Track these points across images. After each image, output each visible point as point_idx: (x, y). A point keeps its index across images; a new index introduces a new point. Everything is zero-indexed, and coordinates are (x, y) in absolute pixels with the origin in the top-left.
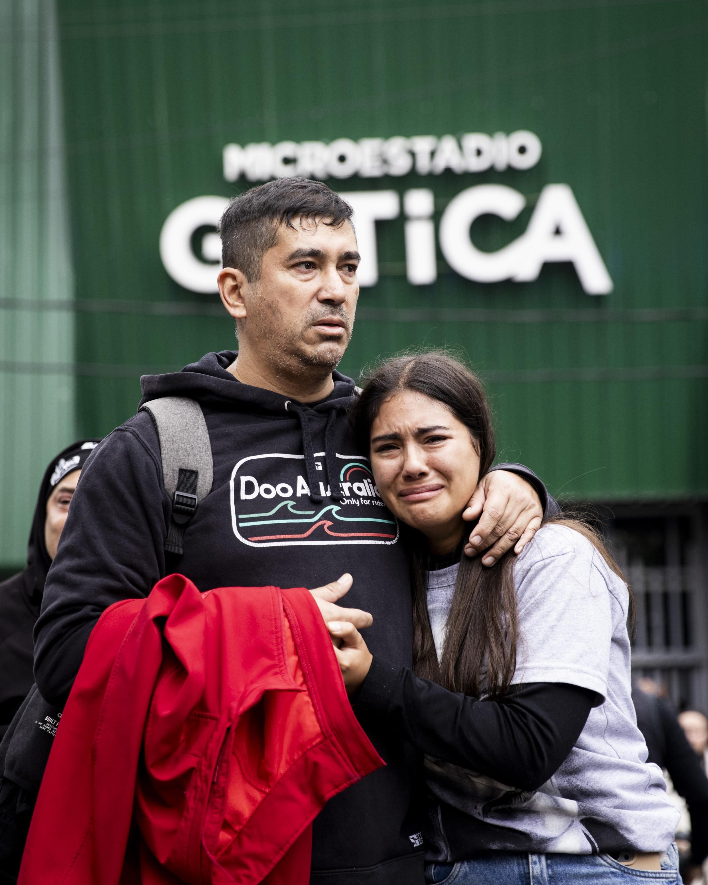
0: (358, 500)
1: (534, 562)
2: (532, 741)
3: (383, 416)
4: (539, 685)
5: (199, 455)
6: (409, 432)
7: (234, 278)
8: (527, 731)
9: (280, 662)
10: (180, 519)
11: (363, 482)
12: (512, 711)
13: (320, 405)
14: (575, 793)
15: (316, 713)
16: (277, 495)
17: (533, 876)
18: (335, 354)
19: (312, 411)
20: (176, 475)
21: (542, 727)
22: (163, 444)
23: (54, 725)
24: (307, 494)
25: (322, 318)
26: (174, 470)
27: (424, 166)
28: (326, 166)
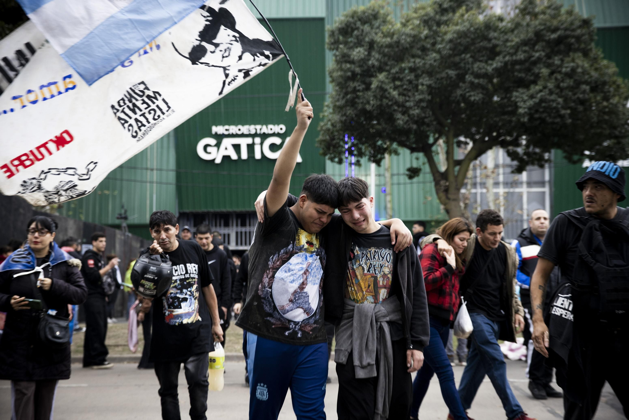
27: (258, 132)
28: (235, 131)
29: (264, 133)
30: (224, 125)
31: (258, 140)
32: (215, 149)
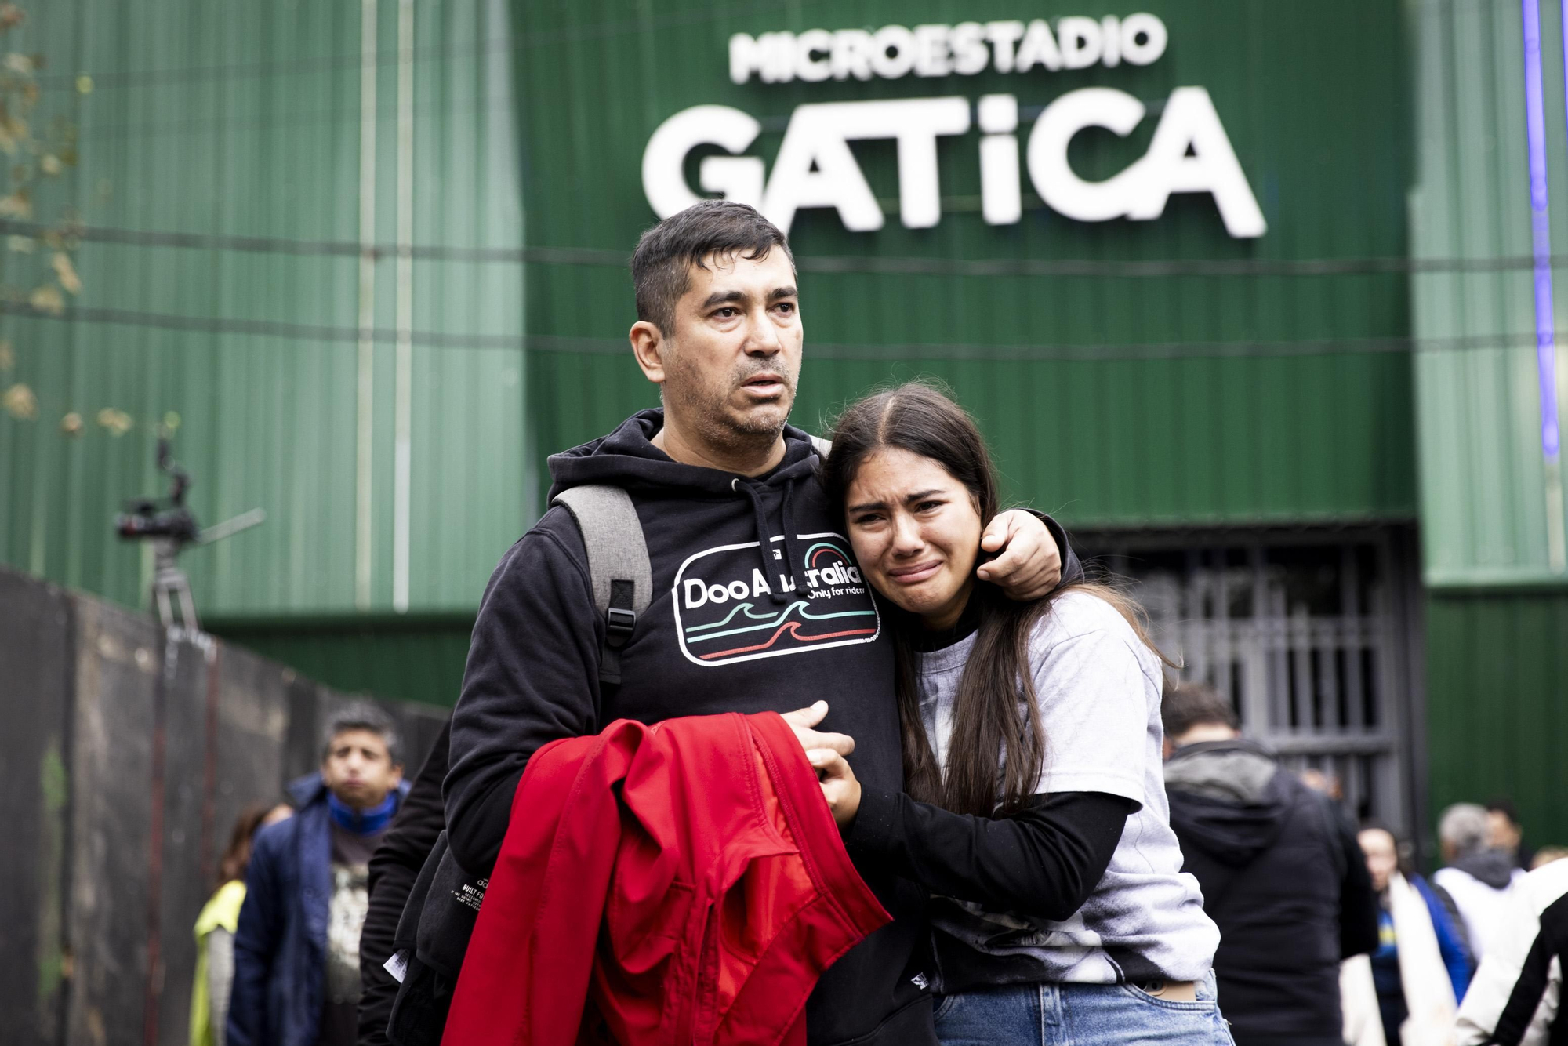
0: (828, 591)
1: (1056, 644)
2: (1064, 864)
3: (862, 481)
4: (1068, 795)
5: (634, 560)
6: (897, 501)
7: (648, 333)
8: (1056, 852)
9: (758, 810)
10: (615, 642)
11: (833, 566)
12: (1035, 829)
13: (773, 477)
14: (1099, 915)
15: (805, 865)
16: (730, 597)
17: (1044, 1010)
18: (772, 419)
19: (763, 485)
20: (609, 588)
21: (1075, 846)
22: (591, 551)
23: (475, 896)
24: (766, 592)
25: (751, 376)
26: (605, 583)
27: (1004, 60)
28: (869, 62)
29: (1039, 68)
30: (798, 30)
31: (999, 111)
32: (753, 168)
